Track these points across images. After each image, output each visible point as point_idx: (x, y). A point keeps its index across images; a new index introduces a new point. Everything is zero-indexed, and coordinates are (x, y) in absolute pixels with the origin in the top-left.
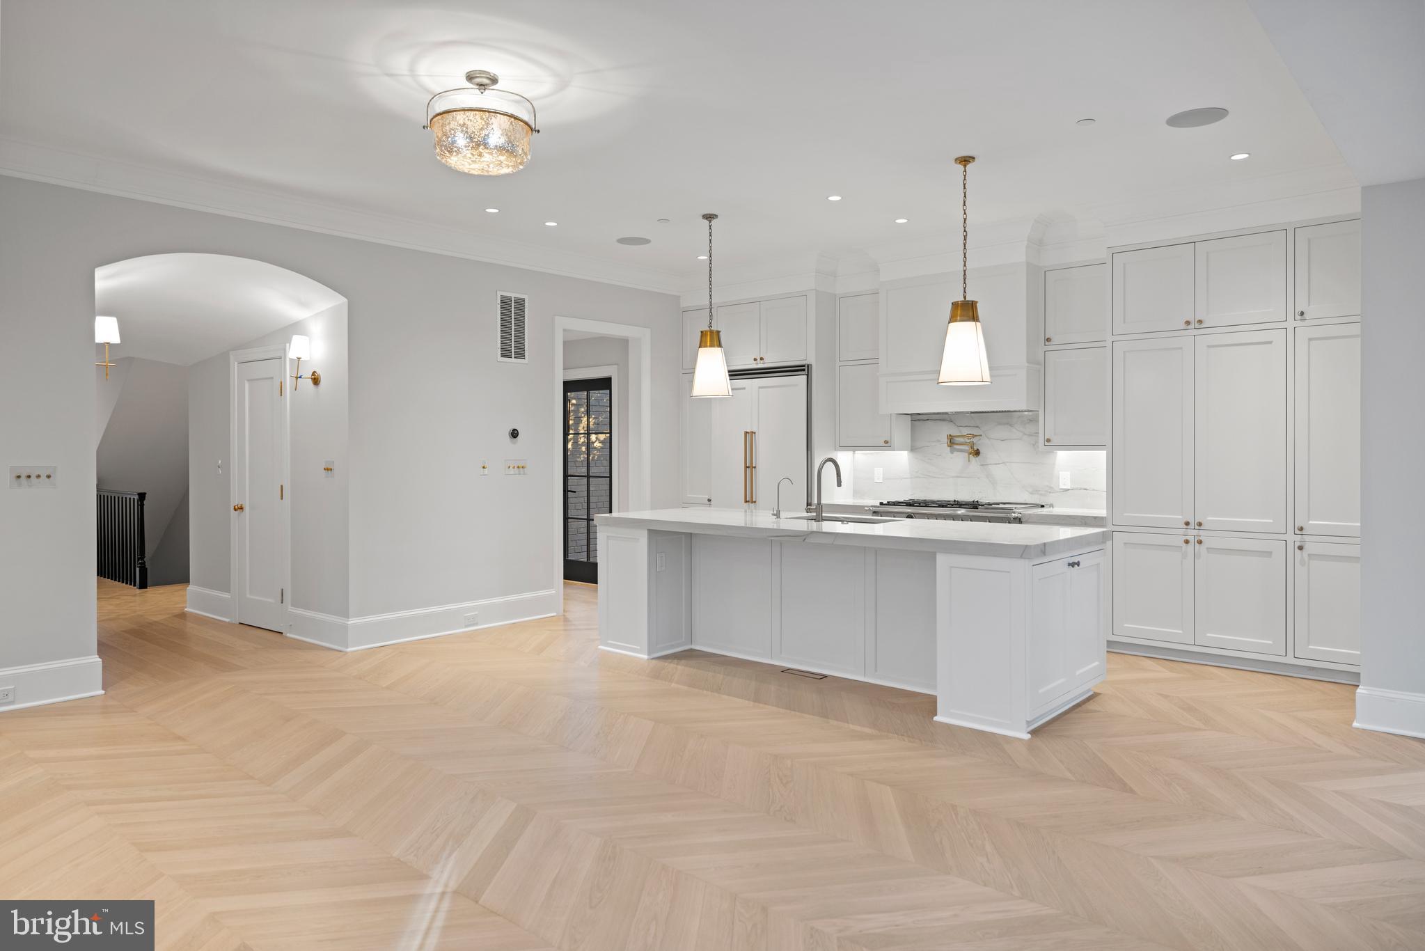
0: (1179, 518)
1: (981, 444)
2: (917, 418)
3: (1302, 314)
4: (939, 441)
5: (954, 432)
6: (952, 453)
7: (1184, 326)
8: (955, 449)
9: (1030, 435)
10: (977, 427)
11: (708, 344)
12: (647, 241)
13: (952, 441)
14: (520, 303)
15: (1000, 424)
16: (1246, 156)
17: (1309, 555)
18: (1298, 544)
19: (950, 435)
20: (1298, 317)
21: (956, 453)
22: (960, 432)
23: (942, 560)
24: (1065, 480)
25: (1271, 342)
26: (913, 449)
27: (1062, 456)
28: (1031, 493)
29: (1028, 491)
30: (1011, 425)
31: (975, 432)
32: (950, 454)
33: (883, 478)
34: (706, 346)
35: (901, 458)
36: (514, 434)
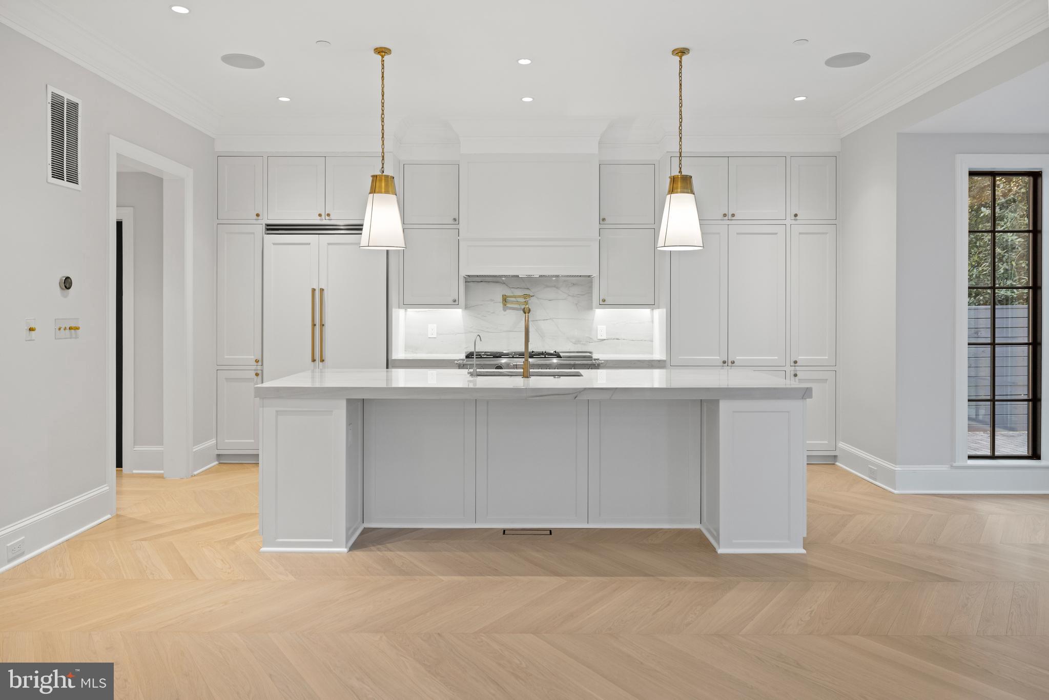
0: (717, 358)
1: (533, 303)
2: (471, 281)
3: (796, 215)
4: (492, 300)
5: (508, 293)
6: (505, 310)
7: (721, 217)
8: (507, 307)
9: (573, 296)
10: (528, 289)
11: (383, 190)
12: (258, 63)
13: (505, 299)
14: (74, 107)
15: (547, 287)
16: (804, 98)
17: (799, 379)
18: (793, 373)
19: (505, 295)
20: (793, 218)
21: (508, 311)
22: (513, 293)
23: (725, 407)
24: (602, 332)
25: (776, 234)
26: (467, 307)
27: (600, 313)
28: (575, 344)
29: (571, 342)
30: (557, 288)
31: (527, 292)
32: (503, 311)
33: (437, 333)
34: (380, 192)
35: (457, 314)
36: (67, 283)
